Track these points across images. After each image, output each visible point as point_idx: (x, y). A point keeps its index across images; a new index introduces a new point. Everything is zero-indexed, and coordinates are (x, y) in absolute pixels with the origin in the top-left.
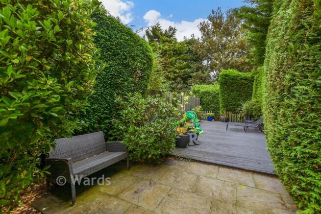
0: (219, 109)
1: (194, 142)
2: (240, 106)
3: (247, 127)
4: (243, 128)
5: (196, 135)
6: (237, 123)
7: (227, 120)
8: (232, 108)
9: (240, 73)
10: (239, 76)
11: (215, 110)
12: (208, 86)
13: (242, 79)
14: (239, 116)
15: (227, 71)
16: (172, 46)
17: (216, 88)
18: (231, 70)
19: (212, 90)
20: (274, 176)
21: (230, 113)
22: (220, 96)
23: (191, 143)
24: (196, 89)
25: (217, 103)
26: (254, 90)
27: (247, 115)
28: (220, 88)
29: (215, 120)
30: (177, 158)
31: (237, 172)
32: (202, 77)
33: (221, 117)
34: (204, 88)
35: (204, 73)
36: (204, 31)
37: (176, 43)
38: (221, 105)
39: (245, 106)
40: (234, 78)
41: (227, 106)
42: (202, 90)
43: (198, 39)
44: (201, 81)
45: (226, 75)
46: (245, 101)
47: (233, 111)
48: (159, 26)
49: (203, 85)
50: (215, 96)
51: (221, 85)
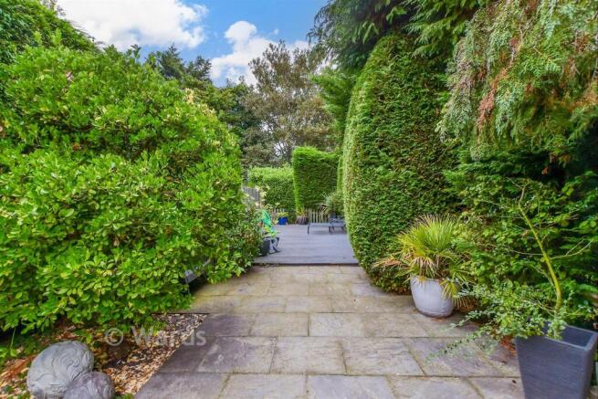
0: (293, 206)
1: (274, 249)
2: (322, 199)
3: (333, 227)
4: (328, 229)
5: (276, 240)
6: (320, 224)
7: (306, 222)
8: (312, 203)
9: (320, 152)
10: (319, 156)
11: (289, 207)
12: (275, 170)
13: (323, 161)
14: (322, 213)
15: (303, 148)
16: (207, 95)
17: (287, 172)
18: (308, 148)
19: (282, 177)
20: (356, 265)
21: (310, 211)
22: (294, 185)
23: (272, 250)
24: (257, 175)
25: (291, 196)
26: (339, 177)
27: (331, 212)
28: (295, 174)
29: (290, 223)
30: (263, 265)
31: (326, 267)
32: (262, 154)
33: (298, 217)
34: (269, 172)
35: (265, 148)
36: (261, 75)
37: (212, 90)
38: (296, 200)
39: (329, 199)
40: (313, 160)
41: (305, 200)
42: (266, 177)
43: (252, 87)
44: (262, 160)
45: (302, 155)
46: (328, 193)
47: (314, 208)
48: (175, 53)
49: (267, 169)
50: (287, 185)
51: (295, 169)
